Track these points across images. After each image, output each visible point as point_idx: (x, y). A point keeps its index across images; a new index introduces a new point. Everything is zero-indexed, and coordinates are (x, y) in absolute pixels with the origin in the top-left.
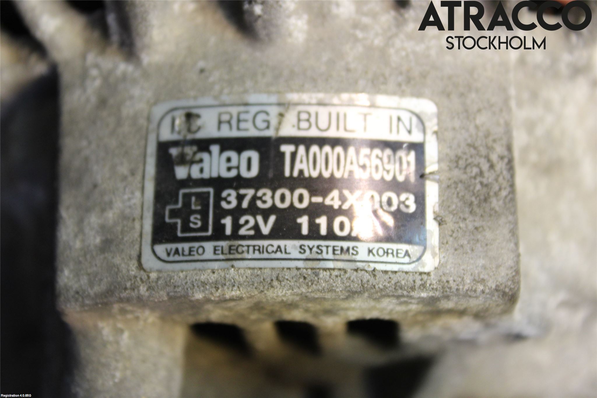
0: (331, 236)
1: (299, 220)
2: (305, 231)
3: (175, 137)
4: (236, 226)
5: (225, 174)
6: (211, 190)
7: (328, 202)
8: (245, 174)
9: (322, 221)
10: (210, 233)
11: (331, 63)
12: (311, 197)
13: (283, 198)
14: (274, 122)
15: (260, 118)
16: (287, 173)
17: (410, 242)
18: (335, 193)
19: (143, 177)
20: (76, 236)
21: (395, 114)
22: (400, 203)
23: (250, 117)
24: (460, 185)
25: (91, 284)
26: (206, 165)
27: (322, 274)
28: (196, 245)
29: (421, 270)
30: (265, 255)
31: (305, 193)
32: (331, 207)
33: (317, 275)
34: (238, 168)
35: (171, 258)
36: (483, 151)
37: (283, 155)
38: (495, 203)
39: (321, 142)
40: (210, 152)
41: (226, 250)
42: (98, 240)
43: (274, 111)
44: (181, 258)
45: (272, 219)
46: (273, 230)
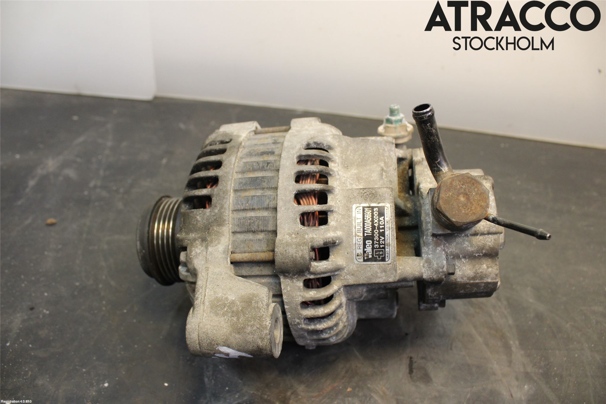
0: (384, 225)
1: (381, 232)
2: (383, 230)
3: (362, 258)
4: (382, 244)
5: (371, 247)
6: (374, 250)
7: (377, 226)
8: (371, 243)
9: (381, 227)
10: (384, 250)
11: (346, 226)
12: (376, 229)
13: (376, 235)
14: (360, 238)
15: (358, 240)
16: (371, 234)
17: (384, 209)
18: (375, 224)
19: (371, 264)
20: (382, 278)
21: (356, 213)
22: (376, 211)
23: (358, 243)
24: (371, 199)
25: (393, 274)
26: (369, 251)
27: (392, 227)
28: (386, 252)
29: (390, 207)
30: (389, 238)
31: (375, 231)
32: (378, 225)
33: (392, 228)
34: (370, 245)
35: (389, 257)
36: (362, 194)
37: (366, 235)
38: (374, 192)
39: (364, 228)
40: (366, 251)
41: (388, 246)
42: (384, 273)
43: (357, 238)
44: (389, 255)
45: (381, 237)
46: (383, 237)
